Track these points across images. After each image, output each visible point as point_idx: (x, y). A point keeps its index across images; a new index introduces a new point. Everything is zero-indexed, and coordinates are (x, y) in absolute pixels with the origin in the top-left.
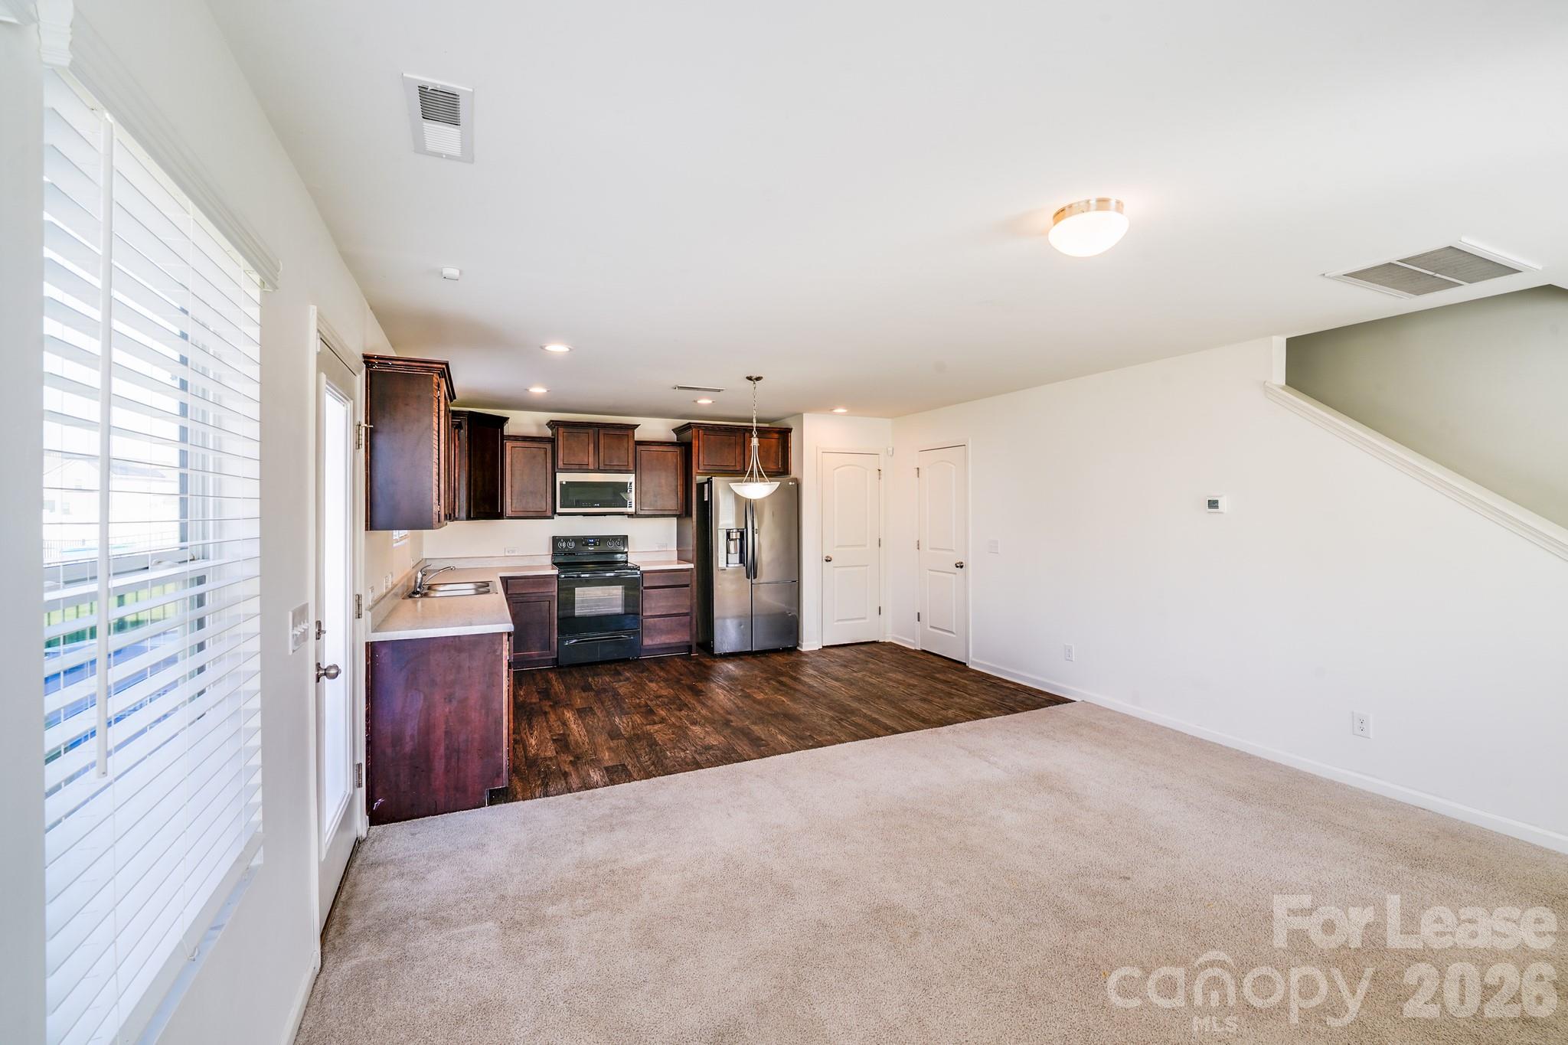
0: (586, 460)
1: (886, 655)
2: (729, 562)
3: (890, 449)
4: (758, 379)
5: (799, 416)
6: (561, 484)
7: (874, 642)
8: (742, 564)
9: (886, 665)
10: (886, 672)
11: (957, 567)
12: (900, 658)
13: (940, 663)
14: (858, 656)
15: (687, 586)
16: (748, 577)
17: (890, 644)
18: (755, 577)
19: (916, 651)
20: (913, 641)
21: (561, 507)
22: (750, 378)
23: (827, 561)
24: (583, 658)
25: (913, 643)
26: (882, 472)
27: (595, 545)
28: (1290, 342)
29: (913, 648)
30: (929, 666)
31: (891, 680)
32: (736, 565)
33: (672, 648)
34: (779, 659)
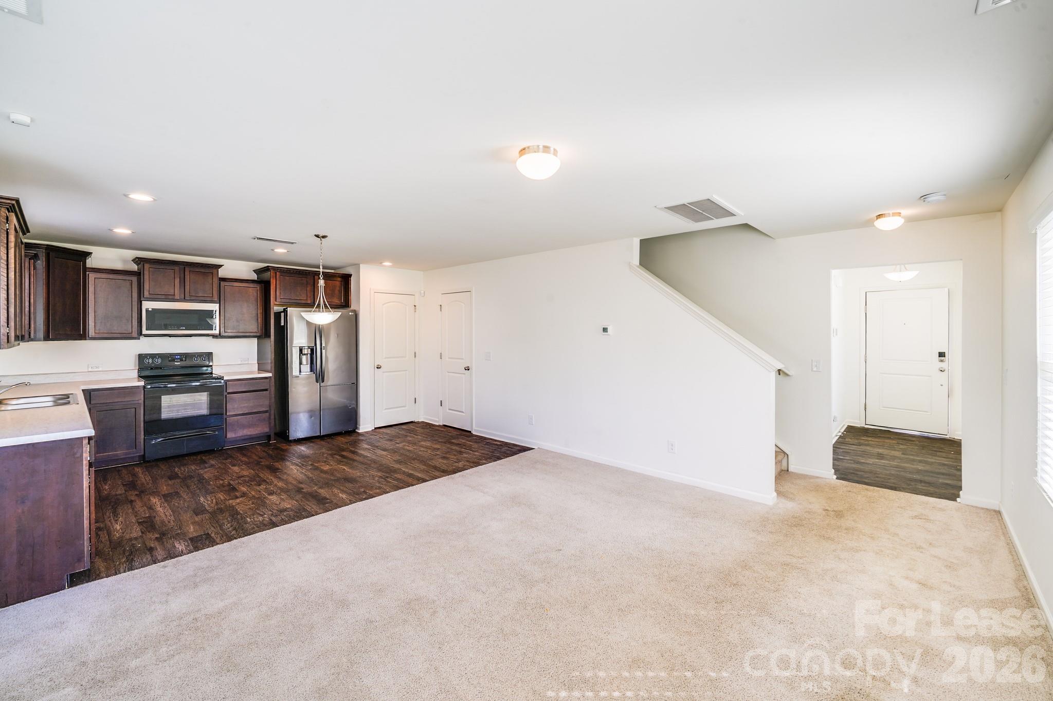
0: (172, 291)
1: (420, 430)
2: (302, 371)
3: (423, 292)
4: (324, 237)
5: (357, 266)
6: (147, 310)
7: (412, 422)
8: (313, 372)
9: (419, 437)
10: (419, 442)
11: (466, 370)
12: (428, 431)
13: (455, 433)
14: (401, 433)
15: (266, 390)
16: (317, 381)
17: (423, 422)
18: (323, 381)
19: (439, 426)
20: (437, 420)
21: (146, 330)
22: (317, 236)
23: (378, 368)
24: (170, 452)
25: (438, 421)
26: (416, 307)
27: (181, 360)
28: (642, 242)
29: (438, 424)
30: (448, 435)
31: (422, 447)
32: (308, 373)
33: (253, 438)
34: (341, 440)
